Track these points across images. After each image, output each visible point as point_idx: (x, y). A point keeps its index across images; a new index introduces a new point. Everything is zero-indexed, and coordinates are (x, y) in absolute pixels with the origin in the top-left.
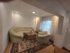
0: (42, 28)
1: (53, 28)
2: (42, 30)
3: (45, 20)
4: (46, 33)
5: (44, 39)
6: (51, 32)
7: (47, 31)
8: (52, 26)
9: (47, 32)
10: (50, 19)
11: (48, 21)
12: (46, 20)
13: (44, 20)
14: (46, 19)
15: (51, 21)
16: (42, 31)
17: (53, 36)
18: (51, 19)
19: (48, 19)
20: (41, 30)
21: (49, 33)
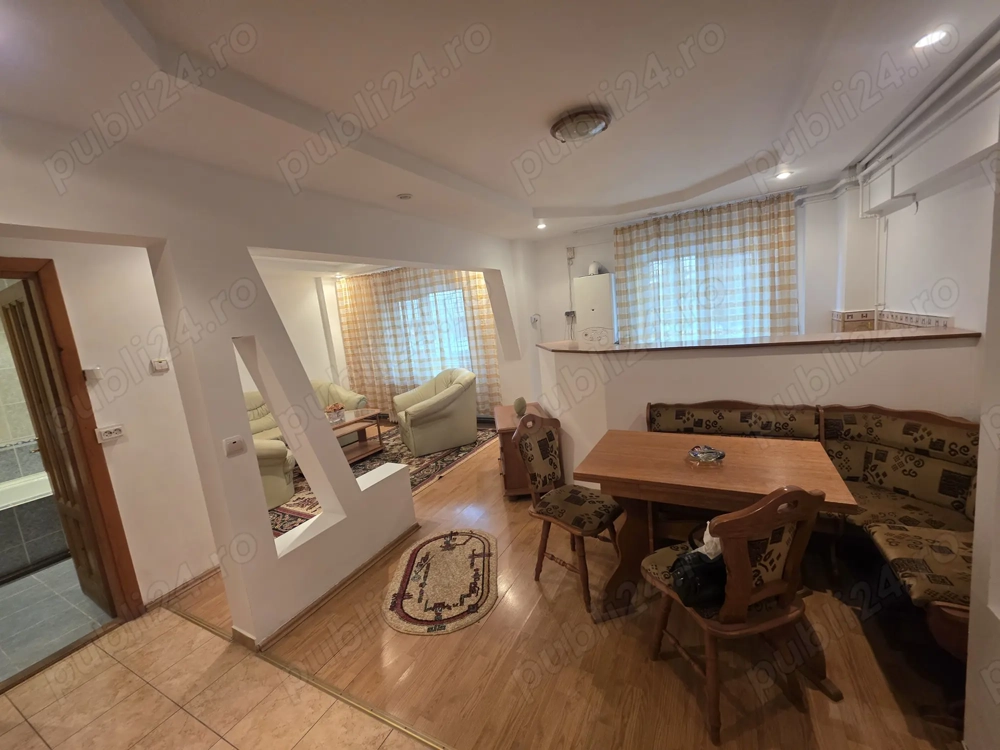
0: (405, 366)
1: (484, 347)
2: (416, 373)
3: (415, 292)
4: (448, 378)
5: (445, 417)
6: (475, 362)
7: (449, 366)
8: (470, 325)
9: (451, 372)
10: (447, 282)
11: (440, 296)
12: (423, 290)
13: (408, 293)
14: (422, 281)
15: (459, 293)
16: (414, 387)
17: (490, 386)
18: (453, 281)
19: (432, 284)
20: (406, 375)
21: (466, 374)
